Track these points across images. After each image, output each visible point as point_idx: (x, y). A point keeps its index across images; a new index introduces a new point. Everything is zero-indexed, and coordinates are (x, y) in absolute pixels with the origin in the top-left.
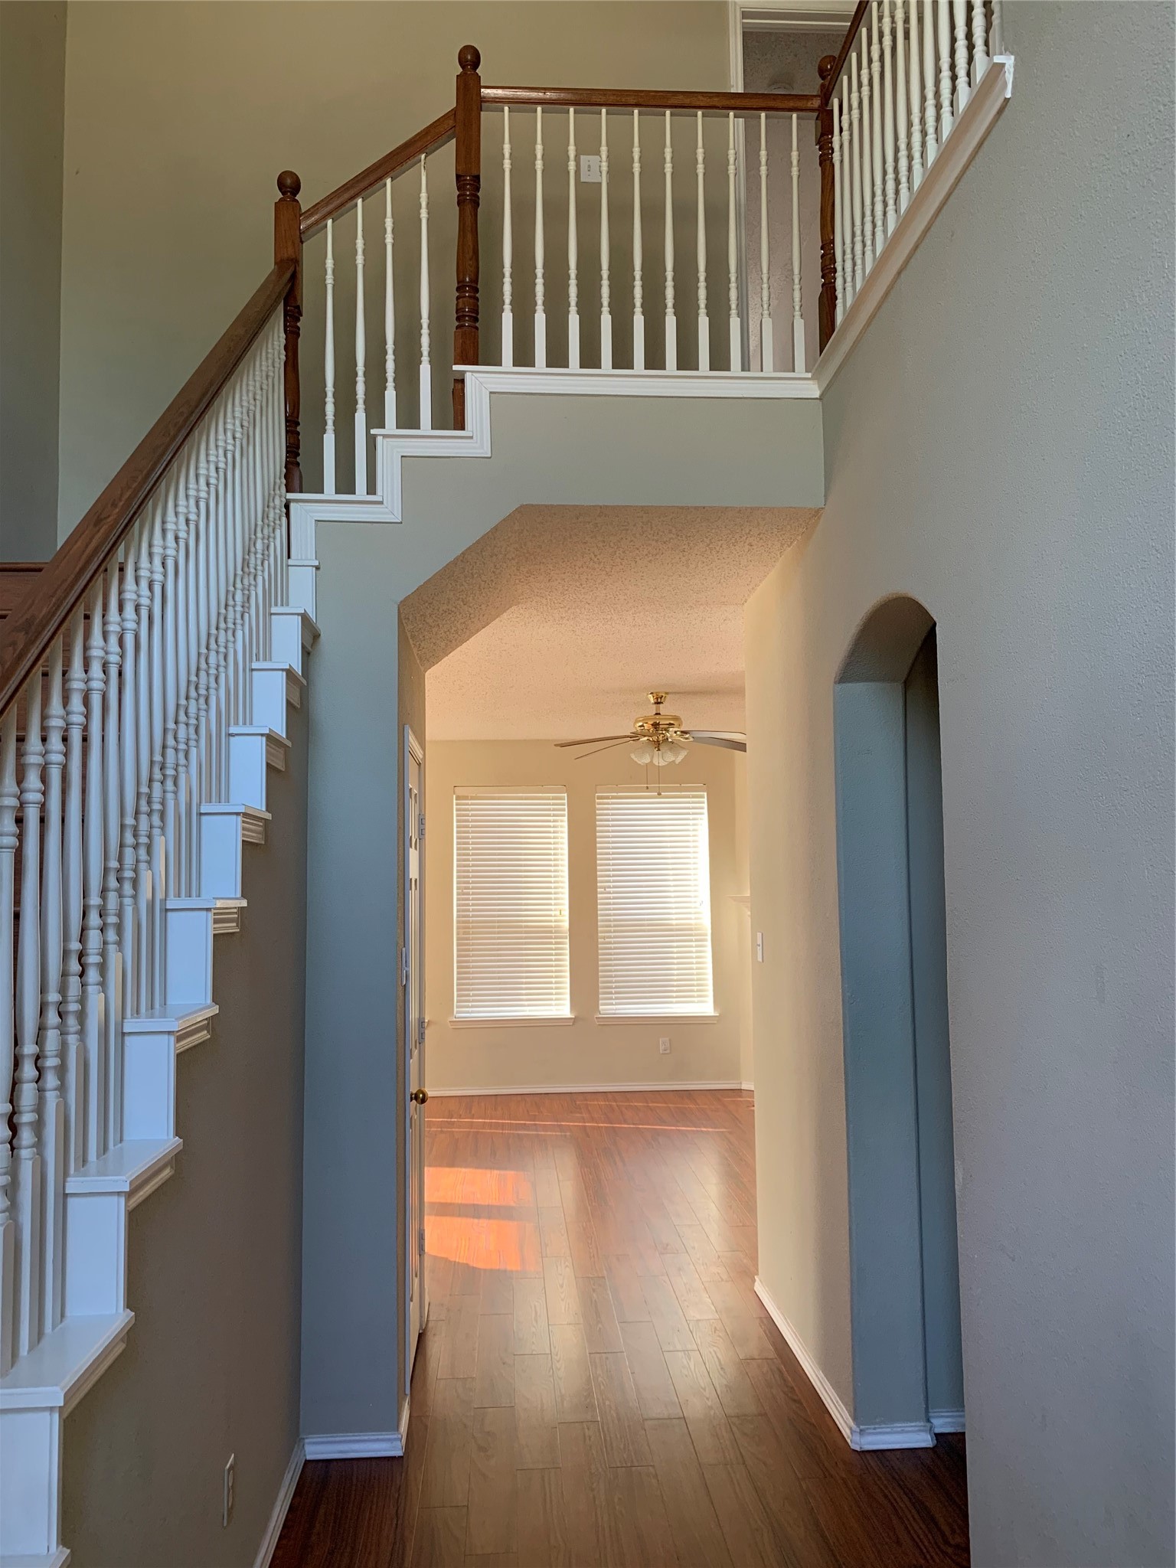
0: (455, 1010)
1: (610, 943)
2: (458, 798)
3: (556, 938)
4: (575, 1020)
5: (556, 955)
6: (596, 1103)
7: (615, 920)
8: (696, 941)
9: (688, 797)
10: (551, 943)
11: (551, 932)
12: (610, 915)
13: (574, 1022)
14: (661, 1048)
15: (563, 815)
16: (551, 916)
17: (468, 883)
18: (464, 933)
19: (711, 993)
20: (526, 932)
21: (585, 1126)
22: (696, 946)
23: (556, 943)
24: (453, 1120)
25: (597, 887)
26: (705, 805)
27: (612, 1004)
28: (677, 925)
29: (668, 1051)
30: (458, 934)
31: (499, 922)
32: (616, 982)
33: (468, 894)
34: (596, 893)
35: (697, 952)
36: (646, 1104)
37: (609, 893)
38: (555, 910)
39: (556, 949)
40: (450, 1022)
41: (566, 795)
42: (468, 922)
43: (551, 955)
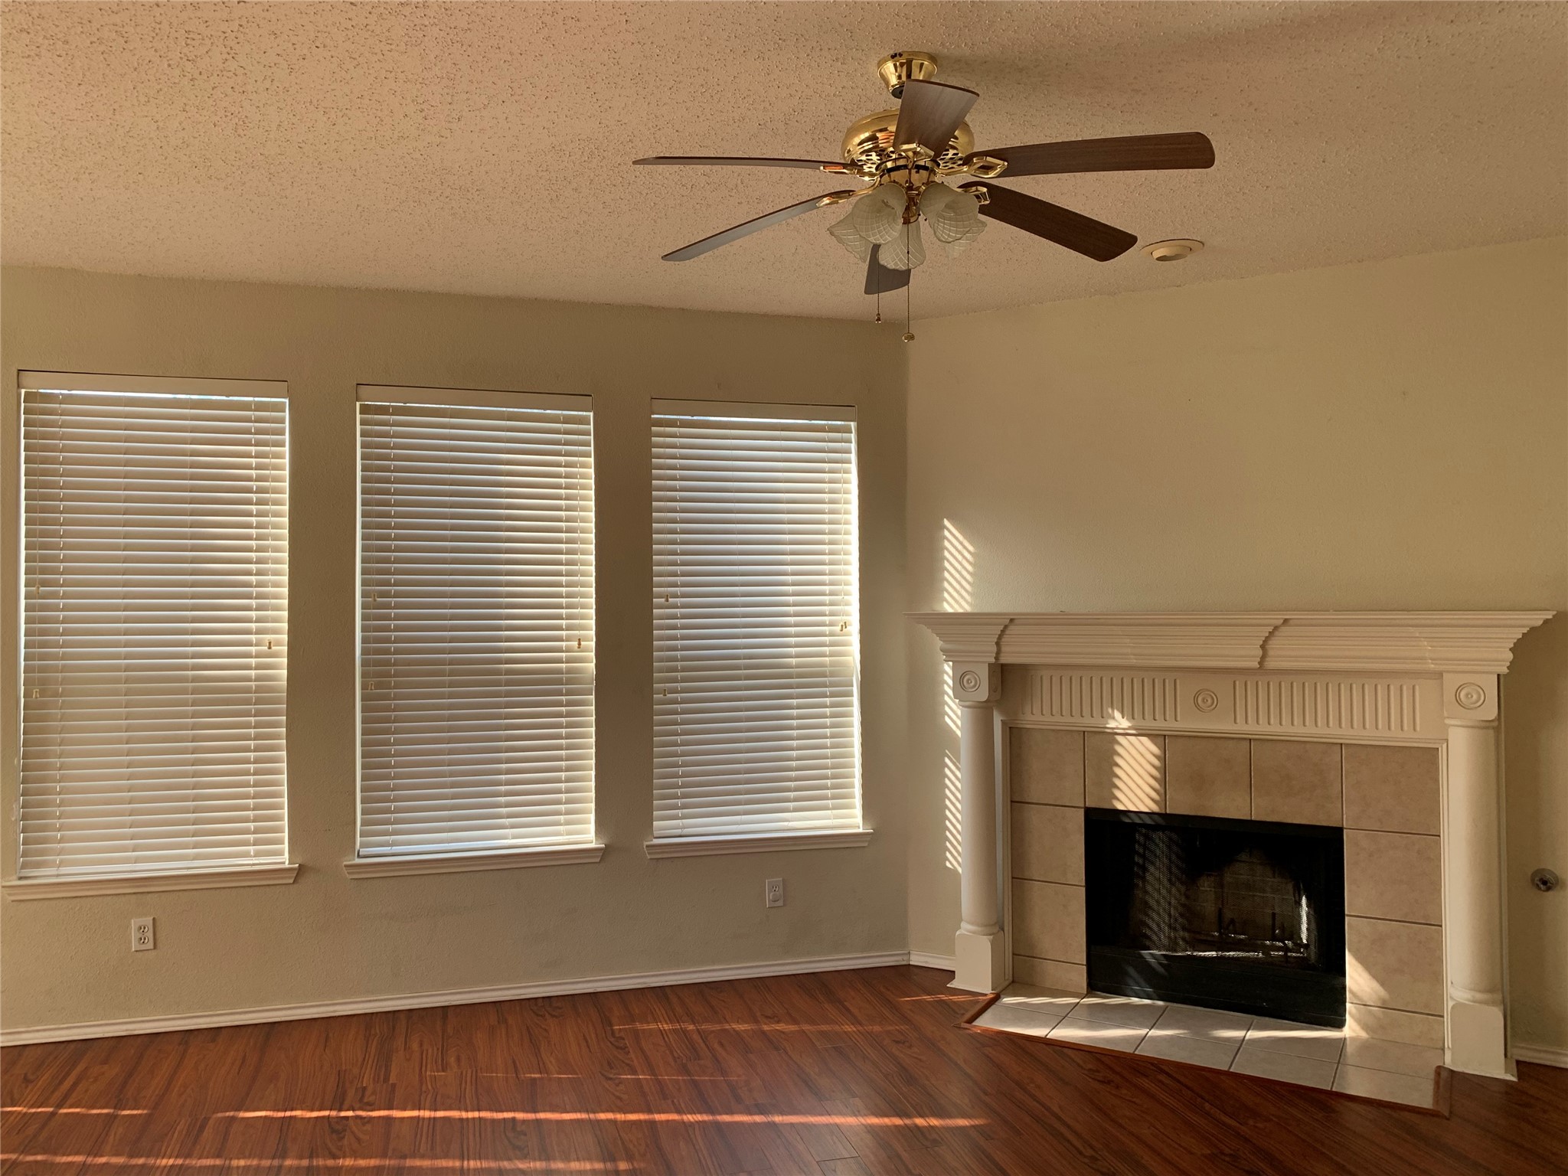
0: (358, 839)
1: (675, 702)
2: (365, 410)
3: (569, 693)
4: (604, 853)
5: (569, 725)
6: (653, 1026)
7: (684, 659)
8: (833, 695)
9: (821, 429)
10: (560, 704)
11: (560, 682)
12: (675, 649)
13: (604, 854)
14: (769, 896)
15: (587, 455)
16: (560, 650)
17: (388, 583)
18: (379, 686)
19: (858, 791)
20: (508, 683)
21: (653, 1123)
22: (833, 705)
23: (569, 704)
24: (343, 1114)
25: (651, 596)
26: (853, 446)
27: (676, 818)
28: (798, 666)
29: (780, 903)
30: (364, 687)
31: (452, 662)
32: (684, 775)
33: (387, 606)
34: (651, 607)
35: (833, 716)
36: (754, 1027)
37: (676, 607)
38: (568, 639)
39: (569, 715)
40: (346, 866)
41: (591, 414)
42: (387, 663)
43: (559, 726)
